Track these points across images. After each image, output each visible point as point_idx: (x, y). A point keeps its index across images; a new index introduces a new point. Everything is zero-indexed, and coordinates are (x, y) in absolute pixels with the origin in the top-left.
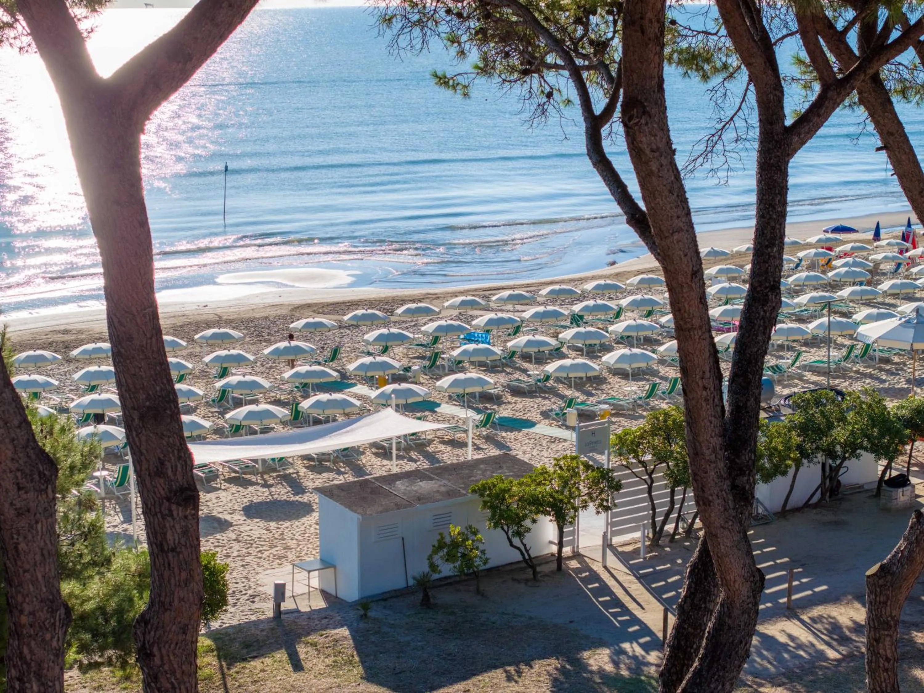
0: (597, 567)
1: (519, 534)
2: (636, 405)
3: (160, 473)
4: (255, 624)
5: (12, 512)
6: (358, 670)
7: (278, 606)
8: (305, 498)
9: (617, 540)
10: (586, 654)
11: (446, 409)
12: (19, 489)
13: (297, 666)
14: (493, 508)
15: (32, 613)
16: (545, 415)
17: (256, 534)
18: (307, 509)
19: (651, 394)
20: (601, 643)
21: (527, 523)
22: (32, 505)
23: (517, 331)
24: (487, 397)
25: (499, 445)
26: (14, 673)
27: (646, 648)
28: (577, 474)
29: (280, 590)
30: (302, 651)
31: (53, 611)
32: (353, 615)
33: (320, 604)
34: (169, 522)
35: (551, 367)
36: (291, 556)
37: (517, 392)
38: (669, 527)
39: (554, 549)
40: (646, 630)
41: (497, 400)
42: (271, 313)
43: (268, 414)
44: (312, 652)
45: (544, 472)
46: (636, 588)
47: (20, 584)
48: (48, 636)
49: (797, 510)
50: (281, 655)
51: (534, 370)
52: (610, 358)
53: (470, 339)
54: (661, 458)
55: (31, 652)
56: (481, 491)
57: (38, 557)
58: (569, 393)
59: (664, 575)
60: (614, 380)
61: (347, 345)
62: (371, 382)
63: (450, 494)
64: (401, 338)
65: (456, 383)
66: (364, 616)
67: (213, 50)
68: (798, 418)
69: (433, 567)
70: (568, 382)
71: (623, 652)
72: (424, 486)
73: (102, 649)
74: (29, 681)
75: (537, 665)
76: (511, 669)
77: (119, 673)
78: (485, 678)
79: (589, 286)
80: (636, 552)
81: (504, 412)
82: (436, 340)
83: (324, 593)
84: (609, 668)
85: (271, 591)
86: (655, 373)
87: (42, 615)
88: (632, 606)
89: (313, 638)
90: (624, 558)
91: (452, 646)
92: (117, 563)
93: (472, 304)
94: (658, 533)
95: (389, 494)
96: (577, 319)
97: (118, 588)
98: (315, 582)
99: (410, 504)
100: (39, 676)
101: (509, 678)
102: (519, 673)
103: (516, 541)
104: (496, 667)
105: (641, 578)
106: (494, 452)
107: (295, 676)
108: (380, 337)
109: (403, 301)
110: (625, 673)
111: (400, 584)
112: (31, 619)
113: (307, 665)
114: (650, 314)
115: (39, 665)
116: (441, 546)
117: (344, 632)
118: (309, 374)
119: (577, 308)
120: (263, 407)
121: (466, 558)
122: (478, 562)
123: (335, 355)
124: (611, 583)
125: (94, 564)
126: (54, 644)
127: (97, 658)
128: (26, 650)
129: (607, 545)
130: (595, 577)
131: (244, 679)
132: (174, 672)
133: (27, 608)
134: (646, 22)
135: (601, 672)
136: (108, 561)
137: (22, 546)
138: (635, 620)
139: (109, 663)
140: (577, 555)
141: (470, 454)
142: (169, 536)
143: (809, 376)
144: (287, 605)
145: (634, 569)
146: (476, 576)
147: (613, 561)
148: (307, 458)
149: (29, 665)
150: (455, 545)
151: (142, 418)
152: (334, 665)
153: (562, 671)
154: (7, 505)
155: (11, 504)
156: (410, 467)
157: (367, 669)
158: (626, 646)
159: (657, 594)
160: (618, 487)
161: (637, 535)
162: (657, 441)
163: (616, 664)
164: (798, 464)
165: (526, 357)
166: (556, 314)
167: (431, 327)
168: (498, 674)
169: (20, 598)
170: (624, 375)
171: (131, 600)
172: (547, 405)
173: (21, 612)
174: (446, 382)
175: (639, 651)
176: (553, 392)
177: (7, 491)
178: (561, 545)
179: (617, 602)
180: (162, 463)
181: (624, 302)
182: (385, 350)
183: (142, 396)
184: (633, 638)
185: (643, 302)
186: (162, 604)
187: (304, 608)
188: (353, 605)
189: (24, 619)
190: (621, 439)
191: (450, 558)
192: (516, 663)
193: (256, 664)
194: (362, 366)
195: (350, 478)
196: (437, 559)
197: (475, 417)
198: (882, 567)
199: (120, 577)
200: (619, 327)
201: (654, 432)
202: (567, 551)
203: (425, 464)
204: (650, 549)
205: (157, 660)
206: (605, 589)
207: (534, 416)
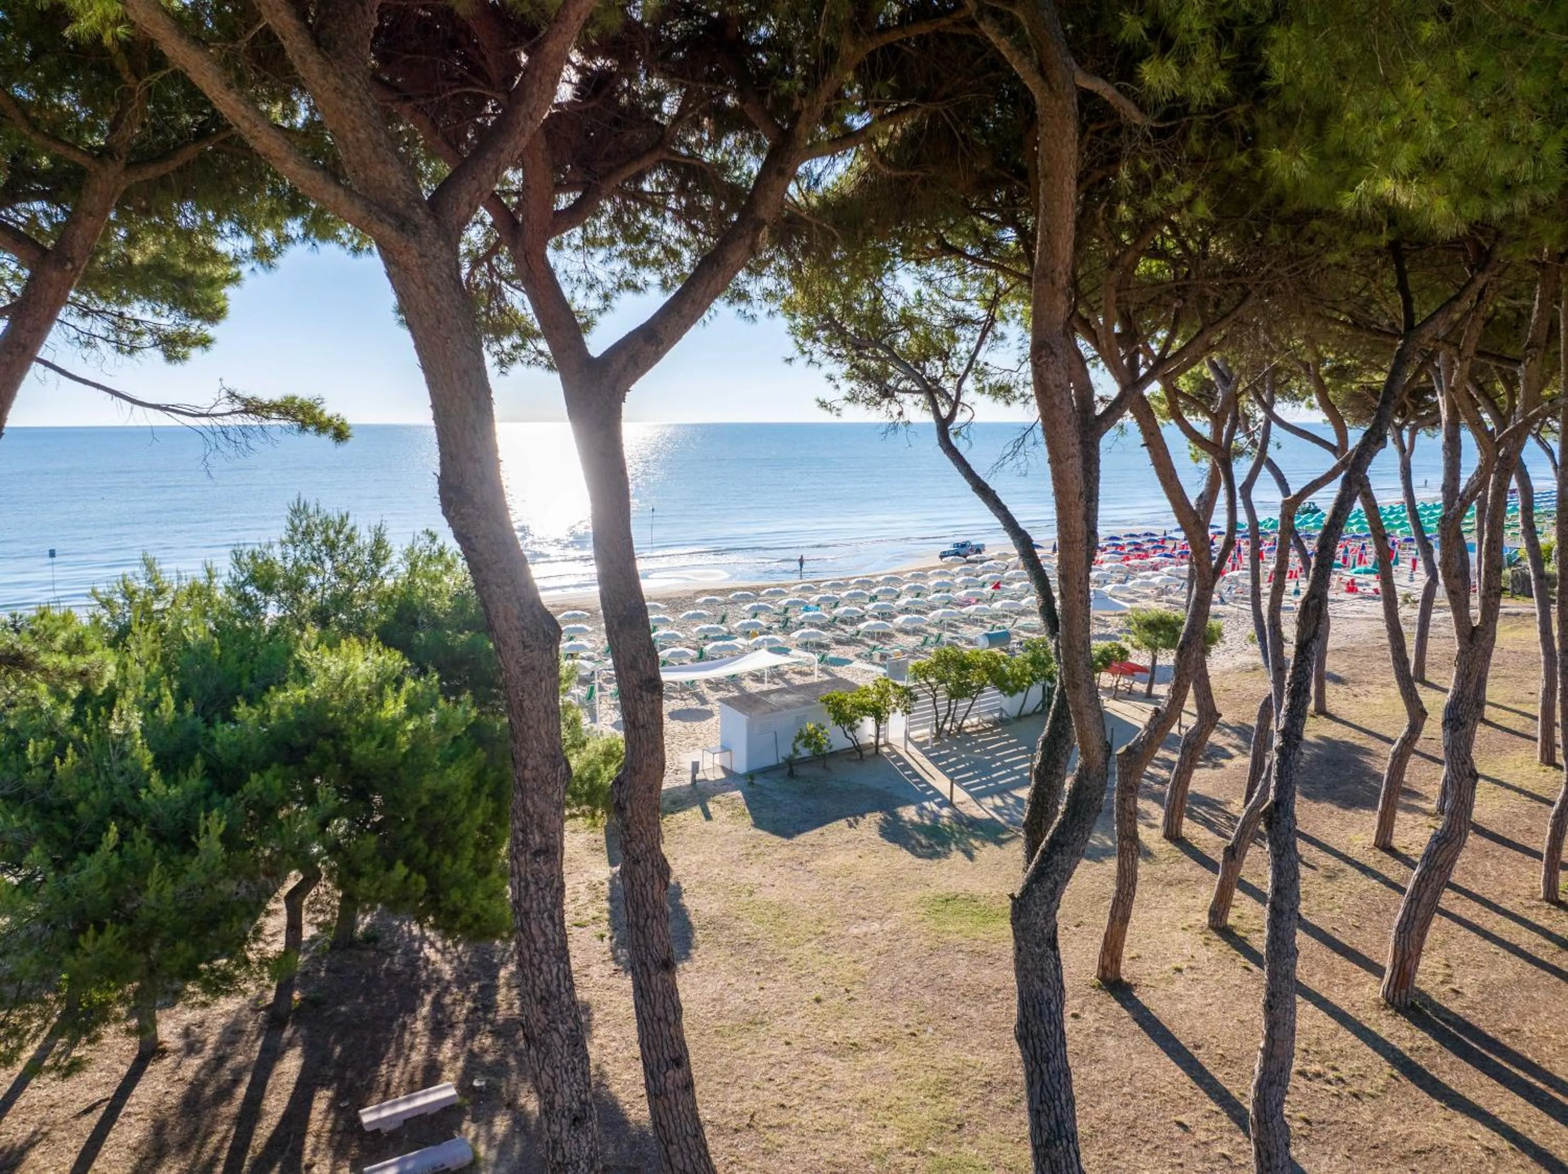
0: (902, 752)
1: (852, 730)
2: (915, 650)
3: (633, 667)
4: (679, 788)
5: (518, 669)
6: (749, 820)
7: (694, 776)
8: (708, 707)
9: (912, 734)
10: (900, 809)
11: (794, 652)
12: (525, 647)
13: (708, 817)
14: (835, 712)
15: (536, 768)
16: (858, 656)
17: (677, 730)
18: (710, 714)
19: (924, 644)
20: (907, 803)
21: (857, 722)
22: (536, 663)
23: (836, 606)
24: (820, 646)
25: (830, 674)
26: (518, 824)
27: (940, 805)
28: (887, 691)
29: (695, 767)
30: (711, 806)
31: (555, 766)
32: (744, 782)
33: (721, 775)
34: (640, 705)
35: (862, 626)
36: (701, 744)
37: (839, 642)
38: (947, 726)
39: (873, 740)
40: (938, 794)
41: (827, 647)
42: (683, 595)
43: (684, 654)
44: (718, 807)
45: (867, 689)
46: (928, 765)
47: (525, 740)
48: (550, 790)
49: (1027, 716)
50: (697, 810)
51: (850, 630)
52: (900, 620)
53: (807, 609)
54: (942, 681)
55: (534, 804)
56: (826, 701)
57: (542, 714)
58: (872, 643)
59: (946, 757)
60: (900, 635)
61: (730, 614)
62: (747, 635)
63: (806, 703)
64: (766, 609)
65: (803, 635)
66: (751, 784)
67: (679, 338)
68: (1029, 655)
69: (796, 751)
70: (872, 636)
71: (924, 808)
72: (789, 698)
73: (579, 805)
74: (532, 833)
75: (868, 816)
76: (851, 819)
77: (589, 821)
78: (833, 825)
79: (880, 579)
80: (926, 743)
81: (832, 654)
82: (786, 610)
83: (723, 768)
84: (916, 819)
85: (690, 768)
86: (924, 631)
87: (545, 770)
88: (926, 777)
89: (718, 798)
90: (919, 746)
91: (810, 804)
92: (589, 746)
93: (809, 589)
94: (940, 731)
95: (765, 703)
96: (873, 599)
97: (589, 763)
98: (717, 762)
99: (779, 709)
100: (541, 827)
101: (850, 826)
102: (857, 822)
103: (849, 734)
104: (841, 818)
105: (930, 759)
106: (827, 678)
107: (707, 823)
108: (752, 608)
109: (764, 588)
110: (927, 822)
111: (773, 762)
112: (534, 773)
113: (714, 816)
114: (918, 595)
115: (542, 817)
116: (801, 736)
117: (738, 794)
118: (709, 630)
119: (874, 591)
120: (680, 649)
121: (818, 746)
122: (825, 747)
123: (723, 620)
124: (911, 761)
125: (573, 746)
126: (556, 797)
127: (574, 811)
128: (529, 803)
129: (908, 738)
130: (900, 758)
131: (672, 825)
132: (641, 822)
133: (531, 763)
134: (1056, 275)
135: (912, 822)
136: (584, 744)
137: (526, 703)
138: (930, 787)
139: (583, 814)
140: (887, 744)
141: (815, 679)
142: (640, 716)
143: (1022, 633)
144: (699, 776)
145: (925, 753)
146: (824, 756)
147: (911, 748)
148: (707, 681)
149: (531, 817)
150: (810, 736)
151: (620, 624)
152: (732, 816)
153: (885, 820)
154: (512, 663)
155: (517, 662)
156: (774, 687)
157: (755, 818)
158: (926, 804)
159: (943, 769)
160: (916, 699)
161: (927, 731)
162: (939, 668)
163: (921, 816)
164: (1030, 684)
165: (844, 622)
166: (861, 595)
167: (784, 602)
168: (843, 823)
169: (524, 754)
170: (906, 632)
171: (599, 771)
172: (859, 650)
173: (525, 767)
174: (796, 635)
175: (935, 808)
176: (861, 642)
177: (513, 649)
178: (878, 736)
179: (917, 775)
180: (635, 659)
181: (904, 587)
182: (755, 616)
183: (620, 607)
184: (930, 799)
185: (916, 588)
186: (634, 769)
187: (711, 778)
188: (745, 776)
189: (528, 774)
190: (916, 669)
191: (807, 744)
192: (854, 815)
193: (680, 815)
194: (742, 625)
195: (736, 694)
196: (799, 746)
197: (816, 657)
198: (1128, 748)
199: (592, 756)
200: (902, 602)
201: (937, 664)
202: (881, 741)
203: (782, 685)
204: (935, 740)
205: (629, 813)
206: (907, 766)
207: (851, 657)
